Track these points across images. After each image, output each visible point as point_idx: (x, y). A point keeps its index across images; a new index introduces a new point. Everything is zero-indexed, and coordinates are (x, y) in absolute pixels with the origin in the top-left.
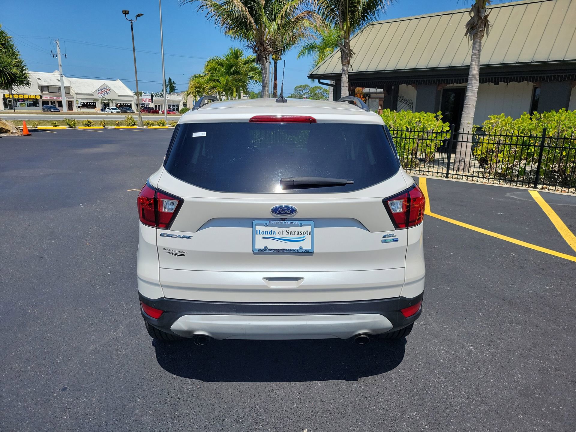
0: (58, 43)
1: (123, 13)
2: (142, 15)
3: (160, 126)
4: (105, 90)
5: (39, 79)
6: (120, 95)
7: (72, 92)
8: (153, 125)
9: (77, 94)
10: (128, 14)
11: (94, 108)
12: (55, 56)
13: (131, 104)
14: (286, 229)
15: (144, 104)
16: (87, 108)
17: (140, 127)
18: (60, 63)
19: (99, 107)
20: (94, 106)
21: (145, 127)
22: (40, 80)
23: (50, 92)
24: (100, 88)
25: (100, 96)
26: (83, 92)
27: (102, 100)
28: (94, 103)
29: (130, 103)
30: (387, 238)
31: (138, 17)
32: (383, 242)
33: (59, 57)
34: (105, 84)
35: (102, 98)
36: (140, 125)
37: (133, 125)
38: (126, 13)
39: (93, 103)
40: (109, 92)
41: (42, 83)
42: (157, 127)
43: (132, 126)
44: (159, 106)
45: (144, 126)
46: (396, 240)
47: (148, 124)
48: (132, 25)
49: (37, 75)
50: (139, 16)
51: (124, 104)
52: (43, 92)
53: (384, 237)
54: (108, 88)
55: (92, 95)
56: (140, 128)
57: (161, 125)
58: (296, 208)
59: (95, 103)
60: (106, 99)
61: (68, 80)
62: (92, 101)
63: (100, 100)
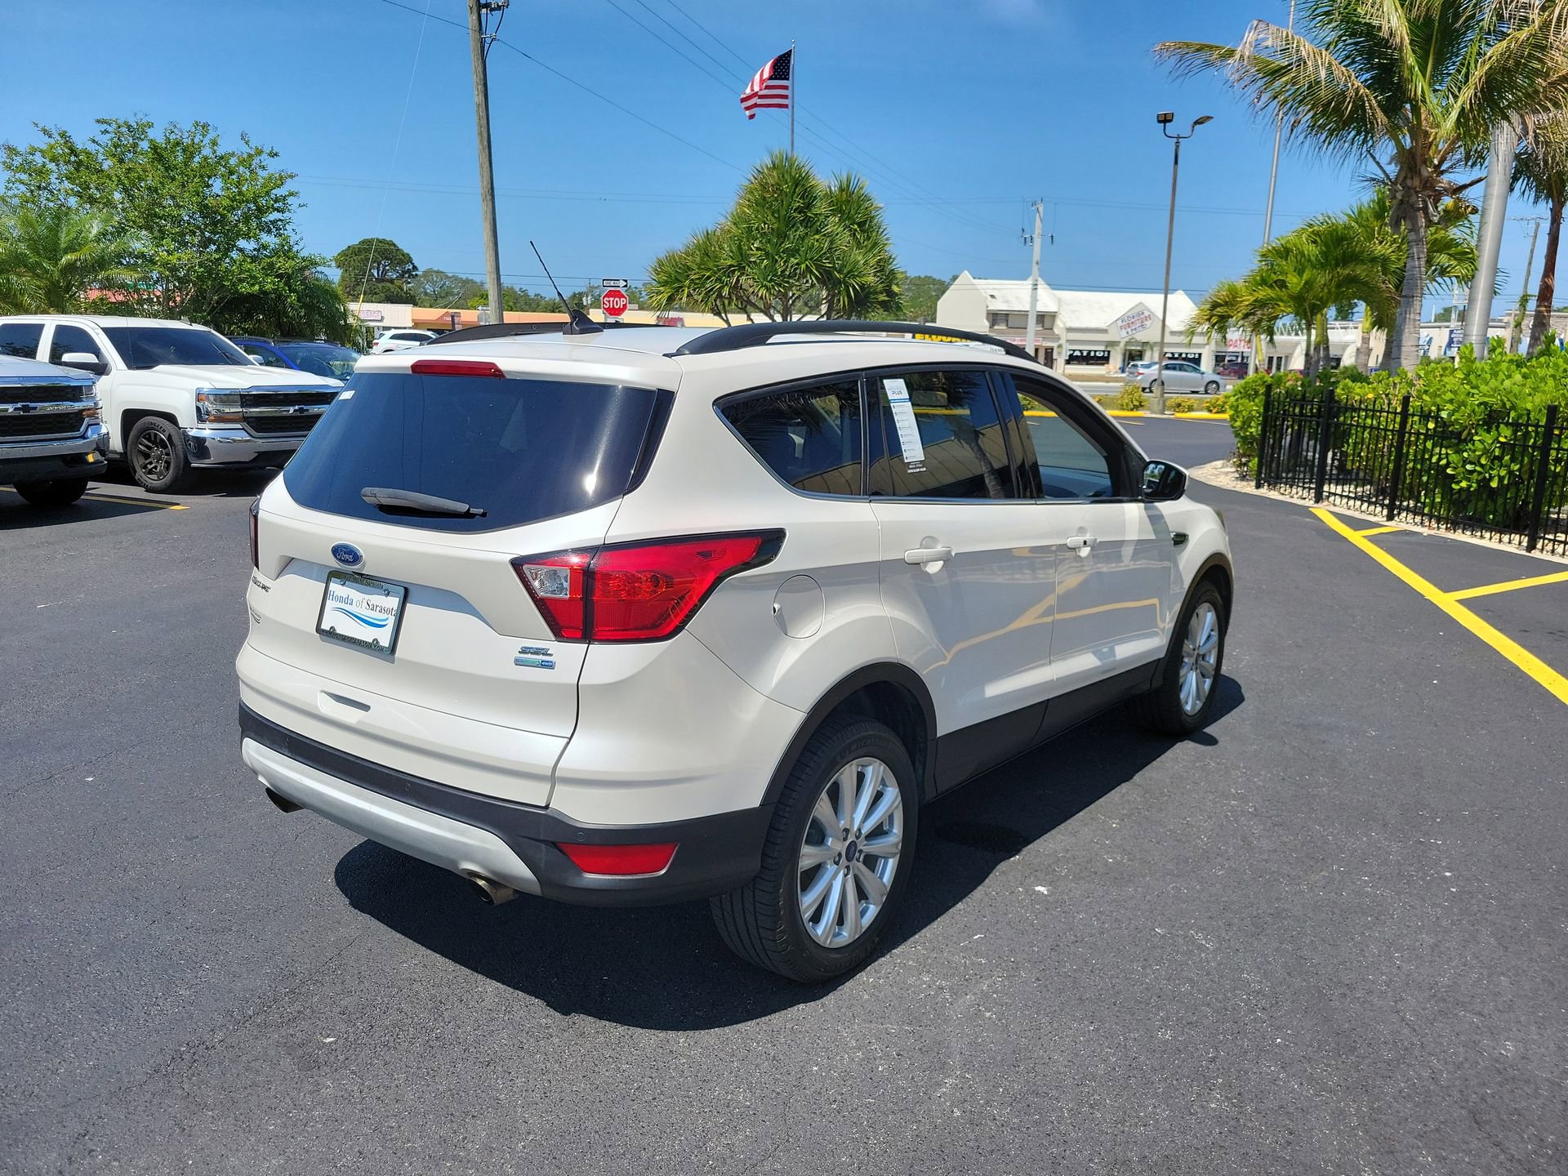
0: (1041, 209)
1: (1159, 122)
2: (1209, 118)
3: (1211, 411)
4: (1138, 318)
5: (992, 296)
6: (1175, 332)
7: (1059, 326)
8: (1191, 409)
9: (1070, 330)
10: (1170, 121)
11: (1103, 364)
12: (1029, 240)
13: (1200, 355)
14: (367, 597)
15: (1236, 354)
16: (1088, 364)
17: (1155, 413)
18: (1036, 256)
19: (1116, 360)
20: (1104, 360)
21: (1168, 414)
22: (994, 300)
23: (1009, 326)
24: (1129, 314)
25: (1124, 333)
26: (1083, 325)
27: (1127, 343)
28: (1106, 353)
29: (1199, 351)
30: (529, 656)
31: (1197, 127)
32: (518, 662)
33: (1037, 242)
34: (1140, 303)
35: (1127, 339)
36: (1156, 408)
37: (1136, 408)
38: (1165, 120)
39: (1104, 351)
40: (1148, 323)
41: (998, 306)
42: (1205, 415)
43: (1132, 410)
44: (1280, 359)
45: (1166, 412)
46: (549, 666)
47: (1179, 405)
48: (1177, 147)
49: (991, 287)
50: (1202, 123)
51: (1180, 354)
52: (996, 327)
53: (524, 651)
54: (1146, 314)
55: (1105, 331)
56: (1154, 416)
57: (1215, 411)
58: (362, 552)
59: (1109, 352)
60: (1137, 343)
61: (1055, 295)
62: (1103, 348)
63: (1122, 345)
